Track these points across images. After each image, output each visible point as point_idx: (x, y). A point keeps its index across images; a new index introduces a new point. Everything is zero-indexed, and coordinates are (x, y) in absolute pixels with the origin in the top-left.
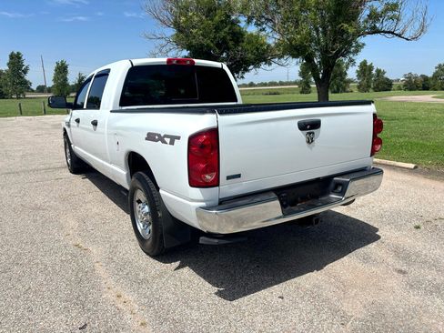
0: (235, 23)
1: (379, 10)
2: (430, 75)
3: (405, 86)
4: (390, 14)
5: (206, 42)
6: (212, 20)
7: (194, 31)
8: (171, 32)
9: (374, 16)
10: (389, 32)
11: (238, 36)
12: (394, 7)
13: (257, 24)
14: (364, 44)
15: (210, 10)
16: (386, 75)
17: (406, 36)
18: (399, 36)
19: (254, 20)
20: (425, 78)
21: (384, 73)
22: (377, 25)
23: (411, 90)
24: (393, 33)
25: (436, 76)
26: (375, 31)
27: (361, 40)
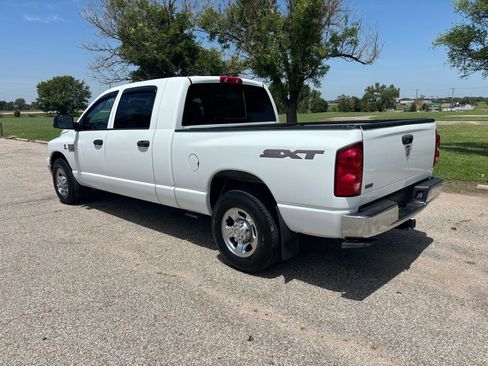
0: (189, 37)
1: (340, 34)
2: (360, 97)
3: (339, 107)
4: (349, 39)
5: (161, 56)
6: (166, 33)
7: (147, 44)
8: (117, 43)
9: (335, 39)
10: (348, 56)
11: (194, 51)
12: (352, 32)
13: (221, 42)
14: (328, 67)
15: (163, 22)
16: (321, 96)
17: (363, 59)
18: (356, 59)
19: (217, 37)
20: (356, 100)
21: (320, 94)
22: (338, 49)
23: (345, 111)
24: (351, 57)
25: (366, 98)
26: (336, 54)
27: (325, 62)
